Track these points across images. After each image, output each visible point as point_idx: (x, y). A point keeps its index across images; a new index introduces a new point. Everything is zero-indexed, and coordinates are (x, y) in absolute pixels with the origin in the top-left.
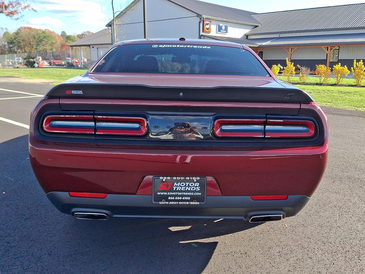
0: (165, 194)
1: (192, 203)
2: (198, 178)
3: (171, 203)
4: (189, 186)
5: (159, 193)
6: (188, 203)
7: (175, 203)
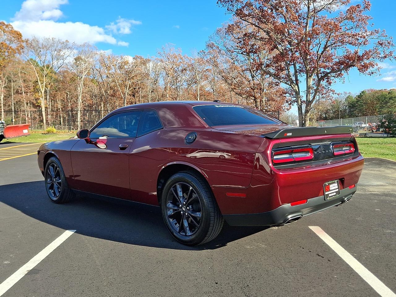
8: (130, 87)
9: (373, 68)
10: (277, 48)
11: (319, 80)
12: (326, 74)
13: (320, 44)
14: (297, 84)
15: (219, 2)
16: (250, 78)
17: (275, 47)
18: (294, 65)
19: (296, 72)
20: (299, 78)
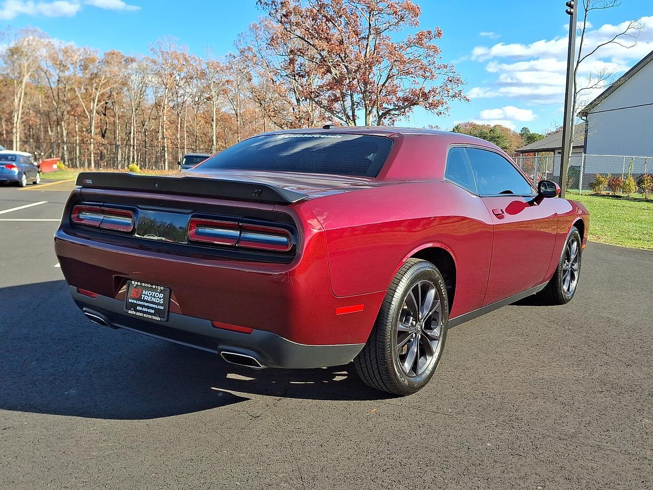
0: (135, 302)
1: (154, 317)
2: (162, 288)
3: (138, 314)
4: (154, 297)
5: (130, 301)
6: (150, 317)
7: (141, 314)
8: (99, 101)
9: (442, 106)
10: (331, 73)
11: (380, 117)
12: (388, 112)
13: (381, 76)
14: (354, 120)
15: (258, 3)
16: (295, 103)
17: (329, 71)
18: (351, 95)
19: (353, 104)
20: (356, 113)
